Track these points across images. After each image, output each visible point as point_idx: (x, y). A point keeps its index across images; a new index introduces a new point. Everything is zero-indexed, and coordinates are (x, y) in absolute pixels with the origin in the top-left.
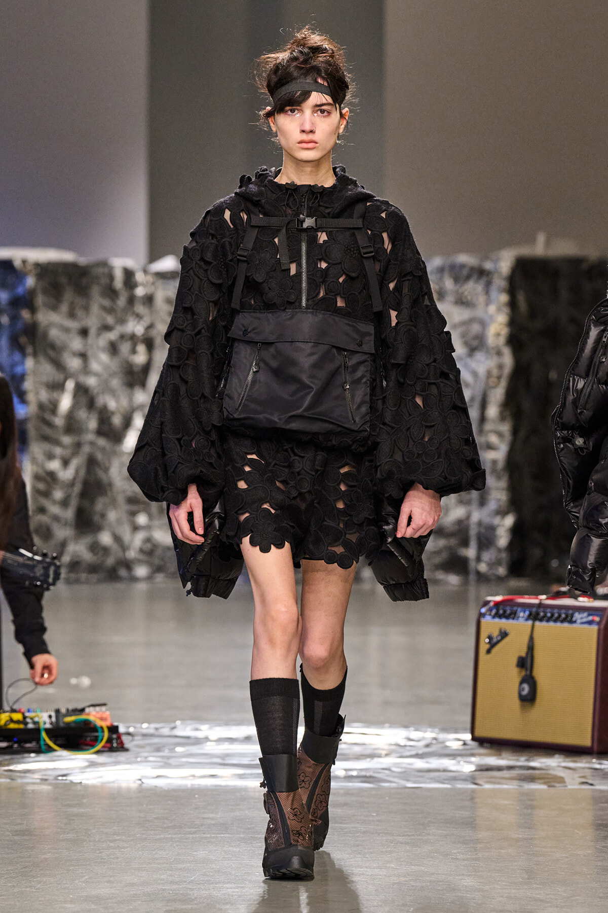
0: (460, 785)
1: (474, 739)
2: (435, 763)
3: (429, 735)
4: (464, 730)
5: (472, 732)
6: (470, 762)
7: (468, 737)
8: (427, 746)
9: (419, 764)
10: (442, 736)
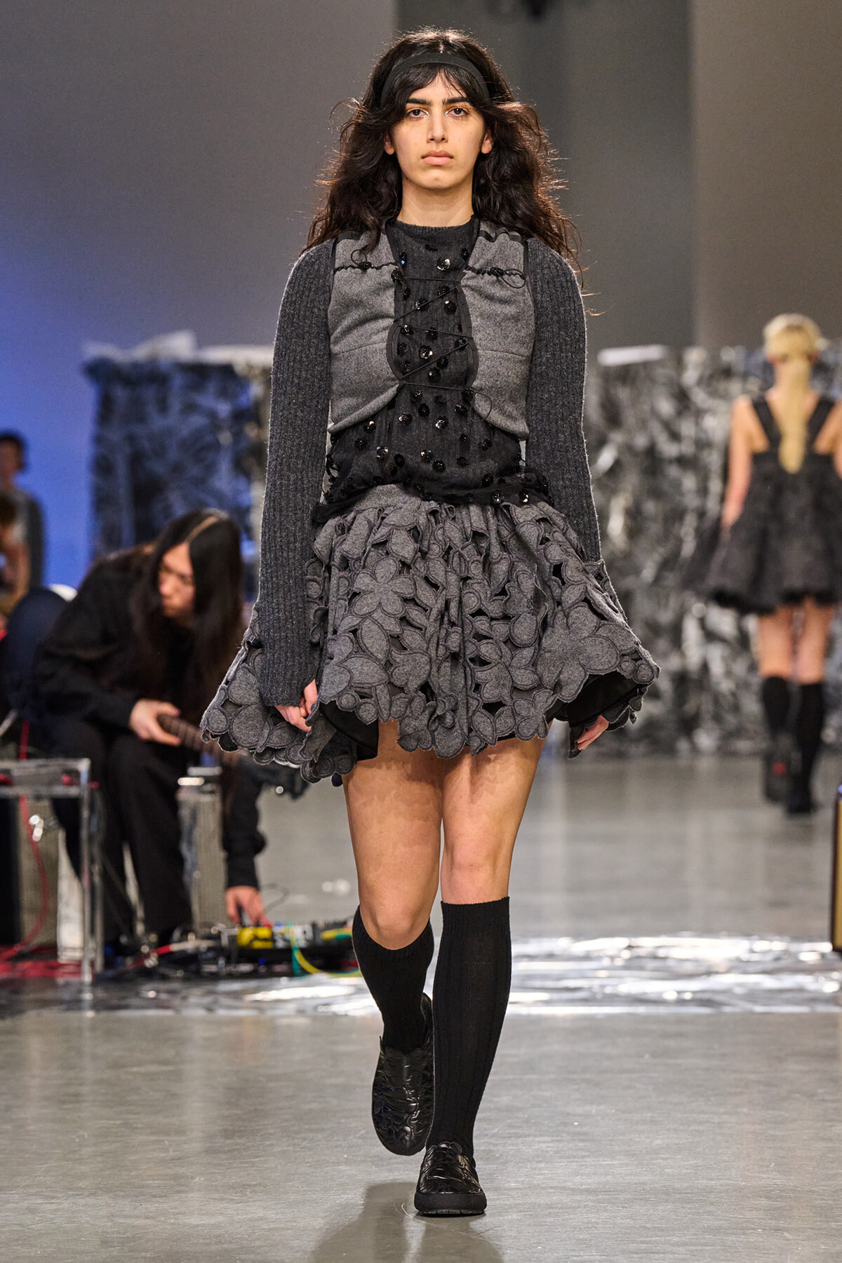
0: (822, 1009)
1: (835, 949)
2: (789, 981)
3: (778, 946)
4: (821, 939)
5: (832, 939)
6: (833, 980)
7: (827, 947)
8: (777, 959)
9: (769, 982)
10: (794, 947)
